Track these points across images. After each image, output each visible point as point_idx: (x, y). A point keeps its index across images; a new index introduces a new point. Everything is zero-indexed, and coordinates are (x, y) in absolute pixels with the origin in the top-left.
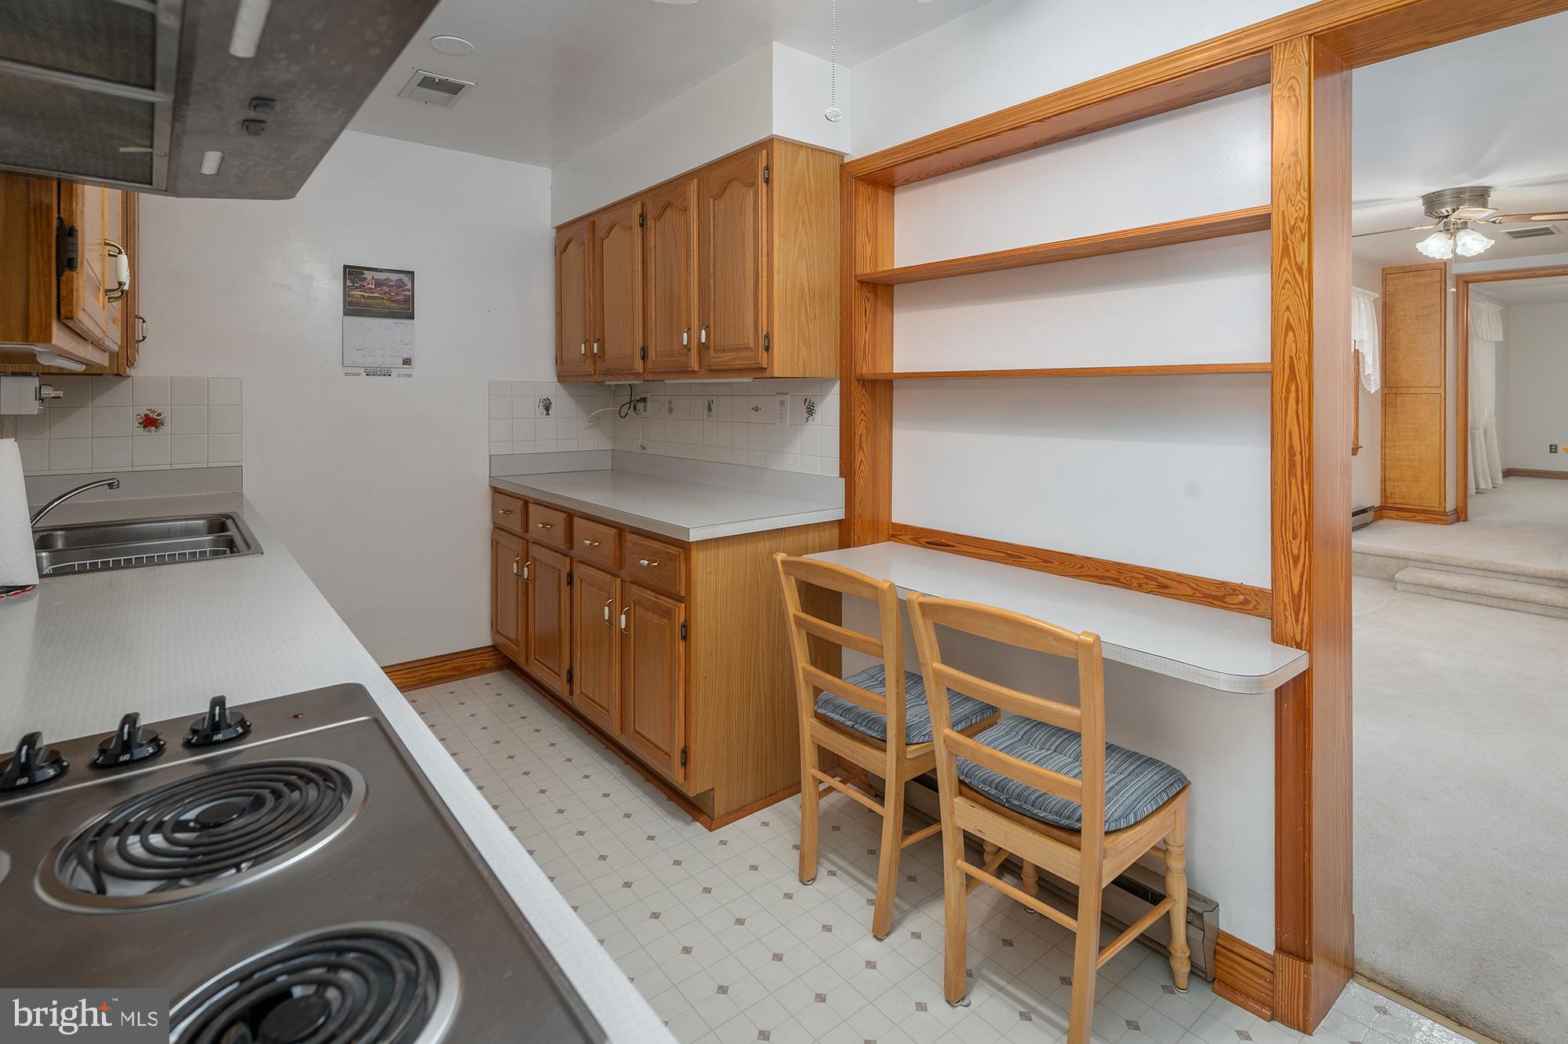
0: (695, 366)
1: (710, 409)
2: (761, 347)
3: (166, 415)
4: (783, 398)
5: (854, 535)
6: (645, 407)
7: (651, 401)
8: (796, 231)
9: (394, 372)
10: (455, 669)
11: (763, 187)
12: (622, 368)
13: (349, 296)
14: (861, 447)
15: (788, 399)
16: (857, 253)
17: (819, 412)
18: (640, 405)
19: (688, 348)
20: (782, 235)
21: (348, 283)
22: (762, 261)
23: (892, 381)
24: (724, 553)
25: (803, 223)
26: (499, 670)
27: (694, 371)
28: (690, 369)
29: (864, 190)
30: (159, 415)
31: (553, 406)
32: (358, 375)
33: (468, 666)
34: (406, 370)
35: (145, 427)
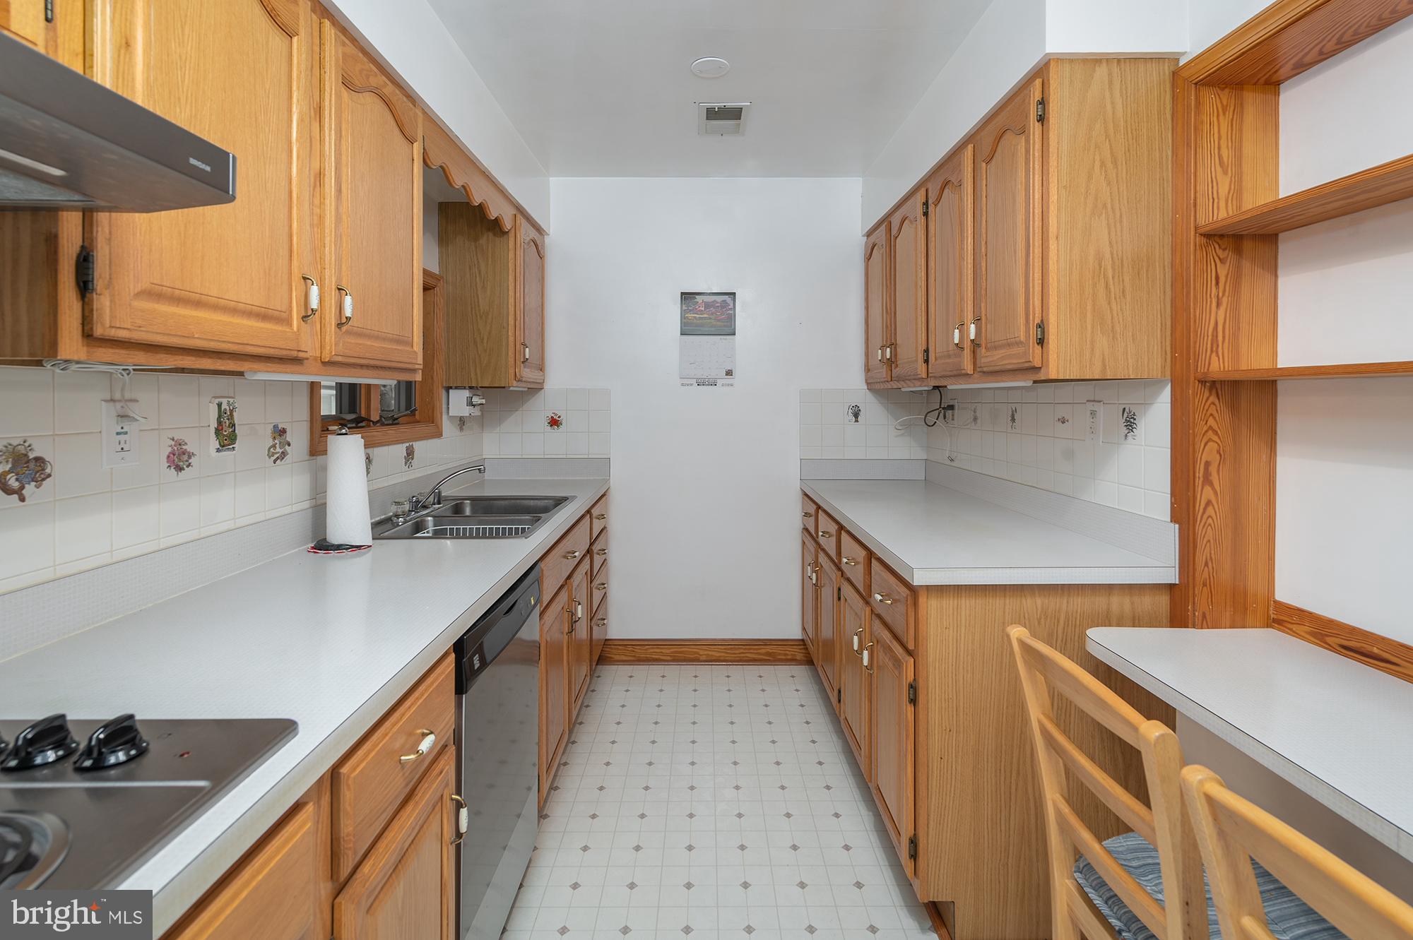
0: (968, 367)
1: (1013, 420)
2: (1032, 340)
3: (563, 419)
4: (1096, 407)
5: (1194, 611)
6: (953, 415)
7: (958, 409)
8: (1090, 177)
9: (719, 382)
10: (768, 654)
11: (1035, 128)
12: (909, 373)
13: (685, 319)
14: (1207, 480)
15: (1101, 409)
16: (1198, 195)
17: (1142, 425)
18: (949, 413)
19: (959, 347)
20: (1065, 187)
21: (684, 308)
22: (1033, 227)
23: (1274, 383)
24: (967, 604)
25: (1103, 164)
26: (808, 665)
27: (968, 374)
28: (963, 372)
29: (1211, 99)
30: (559, 417)
31: (861, 413)
32: (691, 385)
33: (780, 654)
34: (729, 380)
35: (551, 426)
